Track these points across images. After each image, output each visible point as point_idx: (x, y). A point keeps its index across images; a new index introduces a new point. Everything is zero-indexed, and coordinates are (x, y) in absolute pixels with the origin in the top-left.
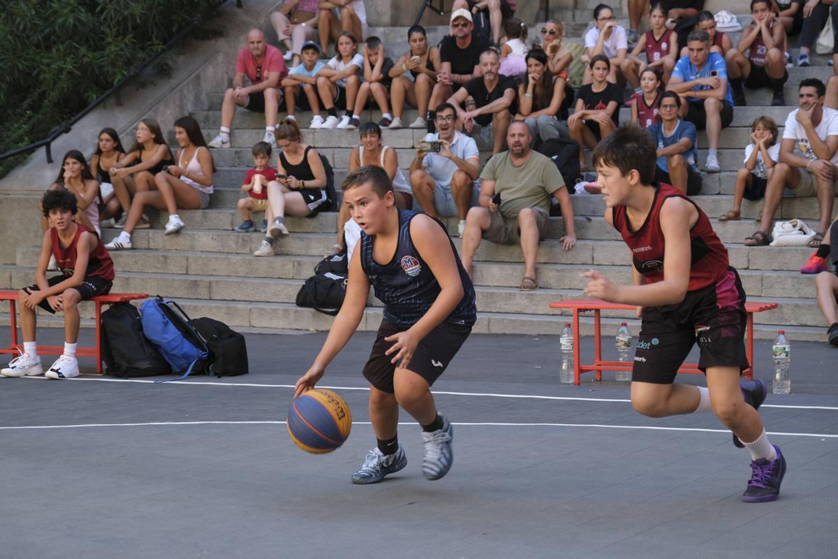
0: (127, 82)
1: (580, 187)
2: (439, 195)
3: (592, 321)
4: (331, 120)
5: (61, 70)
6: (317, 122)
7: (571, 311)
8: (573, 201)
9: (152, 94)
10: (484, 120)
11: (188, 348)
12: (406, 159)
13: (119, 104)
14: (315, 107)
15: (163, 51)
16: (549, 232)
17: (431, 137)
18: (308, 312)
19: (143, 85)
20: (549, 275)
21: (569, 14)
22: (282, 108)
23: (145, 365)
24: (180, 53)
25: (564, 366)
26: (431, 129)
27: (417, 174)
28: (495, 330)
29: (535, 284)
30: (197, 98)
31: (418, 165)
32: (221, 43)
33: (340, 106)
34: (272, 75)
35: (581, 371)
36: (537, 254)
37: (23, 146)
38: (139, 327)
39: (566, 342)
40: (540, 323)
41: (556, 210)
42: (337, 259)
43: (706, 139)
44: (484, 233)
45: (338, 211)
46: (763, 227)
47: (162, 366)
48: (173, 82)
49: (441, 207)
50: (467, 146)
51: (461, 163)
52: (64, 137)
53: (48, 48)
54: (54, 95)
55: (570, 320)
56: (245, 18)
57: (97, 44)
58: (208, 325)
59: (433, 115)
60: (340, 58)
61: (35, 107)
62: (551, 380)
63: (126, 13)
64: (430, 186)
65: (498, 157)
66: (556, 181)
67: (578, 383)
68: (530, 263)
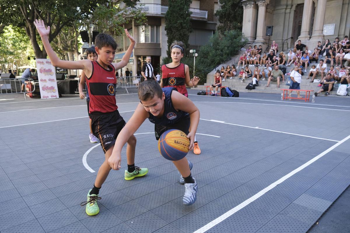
0: (225, 61)
1: (286, 74)
2: (266, 75)
3: (286, 92)
4: (252, 65)
5: (218, 59)
6: (250, 65)
7: (283, 90)
8: (284, 76)
9: (229, 62)
10: (273, 65)
11: (232, 93)
12: (262, 70)
13: (225, 63)
15: (231, 57)
16: (281, 80)
17: (265, 67)
18: (247, 90)
20: (281, 86)
21: (286, 51)
22: (245, 64)
23: (226, 95)
25: (282, 98)
26: (265, 66)
27: (263, 72)
28: (272, 93)
29: (279, 87)
30: (234, 63)
31: (263, 71)
32: (238, 56)
33: (253, 64)
34: (244, 60)
35: (284, 98)
36: (279, 83)
37: (213, 68)
38: (226, 91)
39: (282, 94)
40: (279, 92)
41: (282, 77)
42: (251, 83)
43: (305, 68)
44: (271, 80)
46: (312, 80)
47: (228, 95)
48: (232, 60)
49: (266, 76)
50: (270, 69)
51: (269, 71)
52: (218, 67)
53: (216, 57)
54: (217, 62)
55: (283, 92)
57: (222, 56)
58: (234, 90)
59: (266, 65)
60: (253, 58)
61: (214, 64)
62: (280, 99)
63: (226, 52)
64: (265, 74)
65: (274, 70)
66: (282, 73)
67: (283, 100)
68: (278, 84)
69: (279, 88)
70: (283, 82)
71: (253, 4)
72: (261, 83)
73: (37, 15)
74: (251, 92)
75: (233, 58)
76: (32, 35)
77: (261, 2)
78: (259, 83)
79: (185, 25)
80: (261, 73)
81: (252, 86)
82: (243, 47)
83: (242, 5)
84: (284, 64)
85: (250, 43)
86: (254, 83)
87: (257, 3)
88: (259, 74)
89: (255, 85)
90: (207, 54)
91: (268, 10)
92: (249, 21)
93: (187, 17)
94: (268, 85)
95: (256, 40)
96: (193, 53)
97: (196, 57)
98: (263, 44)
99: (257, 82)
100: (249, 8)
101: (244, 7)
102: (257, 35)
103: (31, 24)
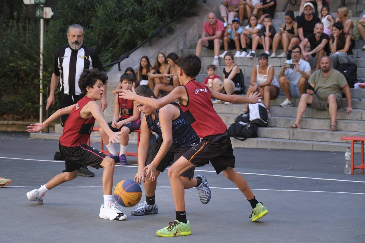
0: (154, 36)
1: (356, 85)
2: (292, 88)
3: (360, 146)
4: (244, 53)
5: (126, 30)
6: (238, 54)
7: (350, 141)
8: (352, 92)
9: (165, 41)
12: (278, 72)
13: (150, 45)
14: (238, 47)
15: (171, 22)
16: (341, 106)
17: (289, 62)
19: (161, 37)
20: (342, 124)
21: (354, 6)
24: (178, 23)
25: (347, 166)
26: (289, 57)
27: (282, 78)
28: (315, 149)
29: (336, 129)
30: (185, 44)
31: (283, 74)
32: (196, 19)
34: (219, 33)
35: (354, 168)
36: (336, 115)
37: (108, 63)
39: (347, 155)
40: (336, 146)
41: (344, 96)
42: (245, 115)
44: (308, 105)
45: (246, 94)
48: (174, 36)
49: (292, 93)
50: (305, 65)
51: (303, 73)
52: (126, 59)
53: (120, 21)
54: (122, 41)
55: (350, 145)
56: (208, 8)
57: (141, 18)
59: (290, 52)
60: (251, 26)
61: (114, 47)
62: (340, 172)
63: (155, 6)
64: (289, 84)
65: (318, 71)
66: (344, 82)
67: (353, 174)
68: (333, 119)
69: (338, 132)
70: (350, 113)
72: (275, 115)
74: (242, 147)
75: (179, 29)
78: (269, 115)
80: (276, 83)
81: (249, 126)
84: (350, 52)
86: (255, 114)
88: (269, 85)
89: (258, 124)
90: (89, 10)
94: (297, 122)
96: (36, 5)
97: (47, 21)
99: (262, 111)
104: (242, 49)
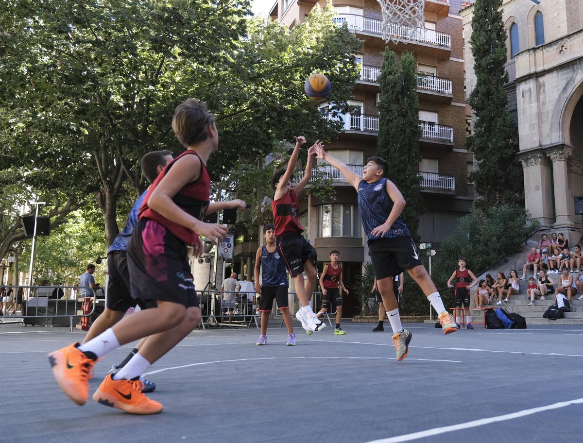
0: (495, 264)
5: (478, 261)
9: (503, 267)
11: (509, 321)
13: (494, 269)
14: (549, 268)
15: (506, 256)
18: (547, 319)
19: (500, 265)
22: (539, 269)
23: (497, 325)
24: (511, 257)
27: (578, 282)
32: (522, 254)
33: (555, 267)
34: (537, 260)
38: (496, 316)
42: (555, 305)
45: (554, 294)
47: (502, 326)
48: (509, 264)
54: (477, 268)
56: (529, 248)
57: (488, 254)
58: (514, 315)
60: (555, 255)
63: (495, 246)
71: (540, 157)
72: (575, 305)
73: (124, 172)
74: (554, 324)
75: (512, 260)
76: (107, 207)
77: (556, 154)
78: (571, 305)
79: (410, 198)
81: (558, 311)
82: (531, 236)
83: (520, 160)
85: (544, 230)
86: (561, 304)
87: (548, 155)
89: (563, 310)
90: (457, 251)
91: (574, 168)
92: (537, 188)
93: (412, 184)
95: (555, 224)
96: (427, 249)
97: (432, 257)
98: (572, 230)
100: (533, 164)
101: (524, 164)
102: (557, 213)
103: (109, 187)
104: (551, 269)
